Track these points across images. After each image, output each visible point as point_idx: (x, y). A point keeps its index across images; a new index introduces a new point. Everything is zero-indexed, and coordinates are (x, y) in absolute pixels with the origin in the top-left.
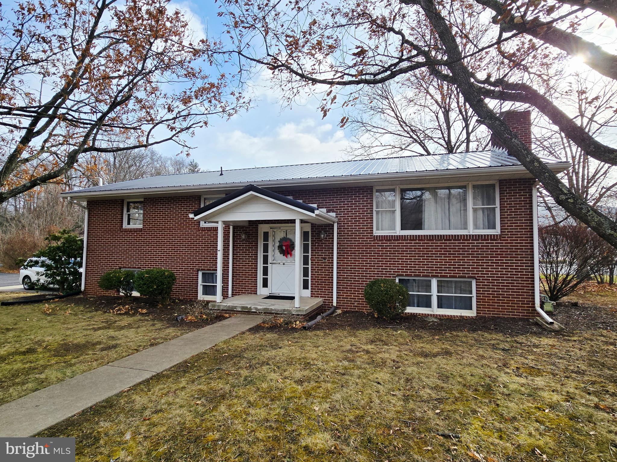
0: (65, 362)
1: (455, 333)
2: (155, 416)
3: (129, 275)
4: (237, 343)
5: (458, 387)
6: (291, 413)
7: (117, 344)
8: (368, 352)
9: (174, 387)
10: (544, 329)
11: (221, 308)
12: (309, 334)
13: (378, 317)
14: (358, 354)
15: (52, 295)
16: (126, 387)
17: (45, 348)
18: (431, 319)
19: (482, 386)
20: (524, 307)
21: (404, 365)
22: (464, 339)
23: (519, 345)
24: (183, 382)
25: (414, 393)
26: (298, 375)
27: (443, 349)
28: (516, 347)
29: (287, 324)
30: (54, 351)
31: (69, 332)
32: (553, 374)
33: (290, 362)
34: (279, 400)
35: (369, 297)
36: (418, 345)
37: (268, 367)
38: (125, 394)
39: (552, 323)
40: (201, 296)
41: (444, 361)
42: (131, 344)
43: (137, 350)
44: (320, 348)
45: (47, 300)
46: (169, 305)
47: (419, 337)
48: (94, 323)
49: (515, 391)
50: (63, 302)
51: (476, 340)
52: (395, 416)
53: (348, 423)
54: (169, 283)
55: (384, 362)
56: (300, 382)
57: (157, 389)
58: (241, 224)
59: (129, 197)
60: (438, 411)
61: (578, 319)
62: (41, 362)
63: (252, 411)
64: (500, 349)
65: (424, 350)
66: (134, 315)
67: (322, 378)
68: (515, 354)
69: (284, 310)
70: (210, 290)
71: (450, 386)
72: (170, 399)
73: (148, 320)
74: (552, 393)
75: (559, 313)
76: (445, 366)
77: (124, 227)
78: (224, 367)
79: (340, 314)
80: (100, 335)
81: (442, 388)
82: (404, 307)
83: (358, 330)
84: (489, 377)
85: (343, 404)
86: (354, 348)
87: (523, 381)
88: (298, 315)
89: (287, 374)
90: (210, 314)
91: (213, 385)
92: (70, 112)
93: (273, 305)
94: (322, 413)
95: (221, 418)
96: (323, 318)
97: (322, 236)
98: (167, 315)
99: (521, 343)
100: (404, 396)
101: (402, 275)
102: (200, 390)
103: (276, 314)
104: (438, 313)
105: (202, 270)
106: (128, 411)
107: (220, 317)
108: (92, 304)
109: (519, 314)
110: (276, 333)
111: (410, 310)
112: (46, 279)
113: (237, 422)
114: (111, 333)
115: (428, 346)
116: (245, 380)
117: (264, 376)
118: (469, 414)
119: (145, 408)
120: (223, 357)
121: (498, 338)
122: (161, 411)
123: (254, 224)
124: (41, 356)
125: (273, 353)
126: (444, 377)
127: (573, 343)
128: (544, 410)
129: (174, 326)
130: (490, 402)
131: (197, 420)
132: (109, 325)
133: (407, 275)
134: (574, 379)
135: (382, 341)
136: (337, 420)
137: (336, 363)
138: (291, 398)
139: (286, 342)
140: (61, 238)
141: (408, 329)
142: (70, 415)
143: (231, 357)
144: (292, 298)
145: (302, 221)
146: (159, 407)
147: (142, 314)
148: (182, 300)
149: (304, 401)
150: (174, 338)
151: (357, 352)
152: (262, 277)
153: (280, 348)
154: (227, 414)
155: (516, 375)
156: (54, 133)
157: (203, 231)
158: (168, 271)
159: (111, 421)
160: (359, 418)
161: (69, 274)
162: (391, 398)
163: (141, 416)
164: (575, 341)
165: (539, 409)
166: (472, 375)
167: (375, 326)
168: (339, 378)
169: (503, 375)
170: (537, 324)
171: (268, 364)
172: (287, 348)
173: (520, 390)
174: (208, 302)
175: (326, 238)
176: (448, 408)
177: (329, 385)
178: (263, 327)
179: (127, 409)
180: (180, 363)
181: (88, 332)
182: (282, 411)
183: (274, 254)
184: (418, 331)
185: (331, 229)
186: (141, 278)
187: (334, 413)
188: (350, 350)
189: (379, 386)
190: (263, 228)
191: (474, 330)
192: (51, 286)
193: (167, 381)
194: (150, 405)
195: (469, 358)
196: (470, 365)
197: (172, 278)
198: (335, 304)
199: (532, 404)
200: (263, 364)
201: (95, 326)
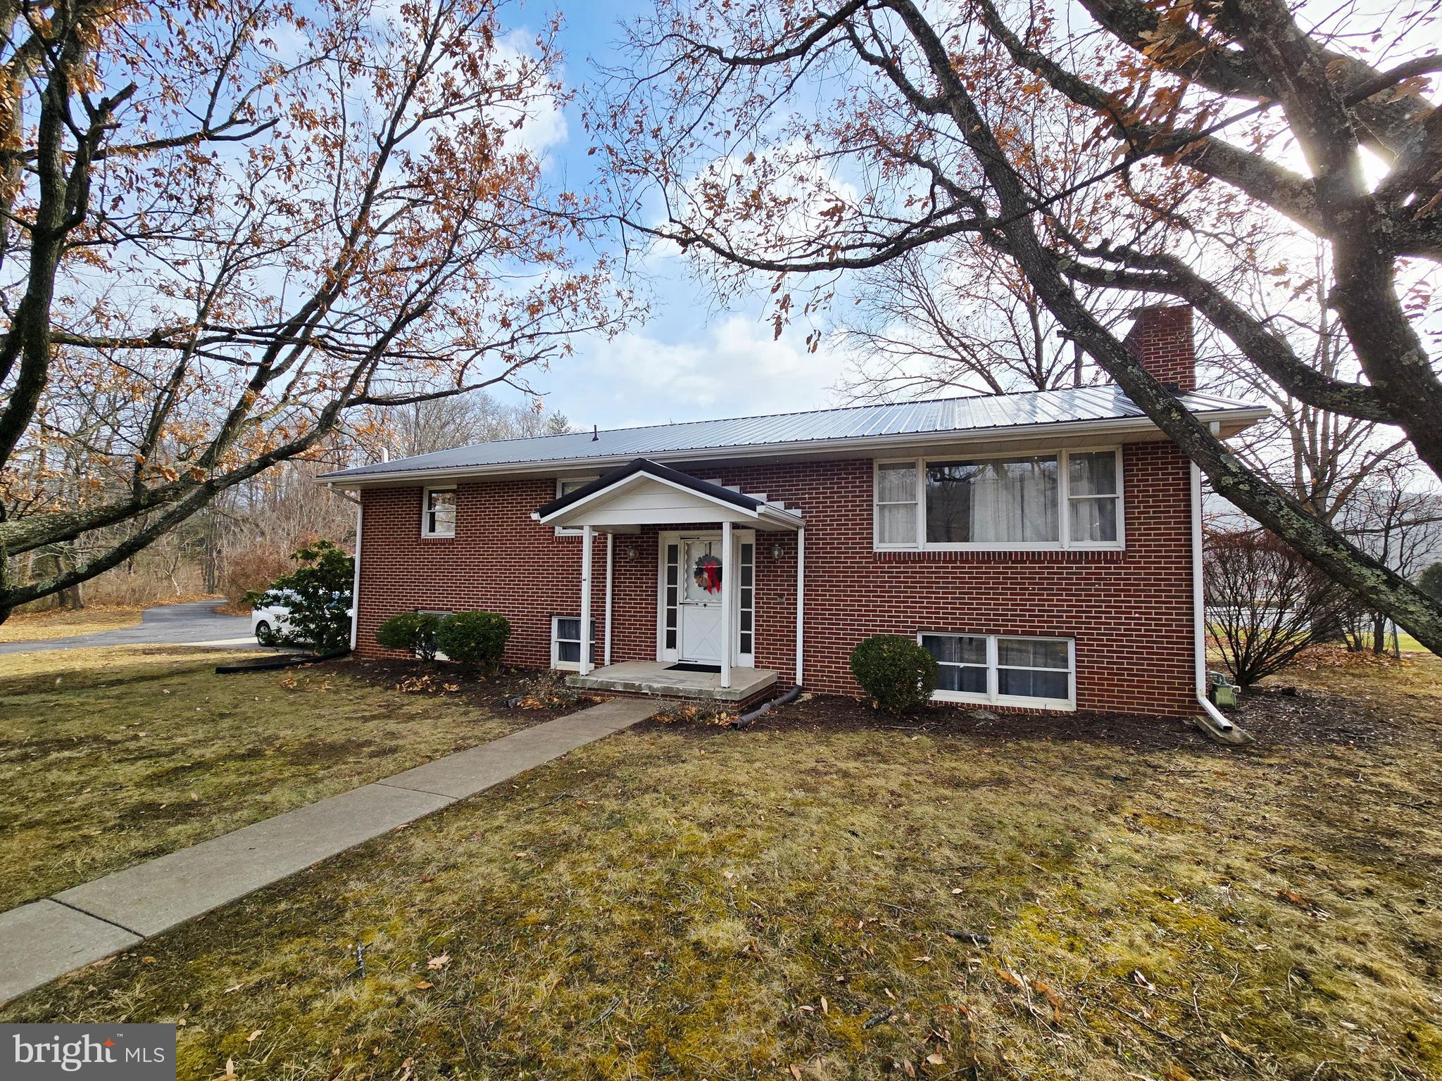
0: (307, 776)
1: (1025, 744)
2: (444, 875)
3: (429, 623)
4: (608, 750)
5: (1009, 848)
6: (682, 882)
7: (397, 746)
8: (845, 774)
9: (483, 825)
10: (1212, 740)
11: (588, 685)
12: (742, 737)
13: (879, 709)
14: (827, 778)
15: (301, 656)
16: (400, 823)
17: (279, 749)
18: (983, 715)
19: (1056, 847)
20: (1174, 695)
21: (911, 801)
22: (1041, 756)
23: (1150, 771)
24: (501, 818)
25: (919, 855)
26: (706, 812)
27: (994, 773)
28: (1145, 775)
29: (703, 717)
30: (293, 755)
31: (320, 723)
32: (1205, 829)
33: (696, 788)
34: (664, 858)
35: (860, 670)
36: (947, 765)
37: (655, 795)
38: (400, 834)
39: (1228, 729)
40: (557, 664)
41: (992, 796)
42: (422, 746)
43: (431, 758)
44: (757, 765)
45: (293, 665)
46: (498, 678)
47: (953, 749)
48: (365, 707)
49: (1121, 860)
50: (318, 668)
51: (1065, 758)
52: (873, 897)
53: (783, 905)
54: (498, 637)
55: (873, 795)
56: (707, 826)
57: (453, 829)
58: (629, 531)
59: (433, 482)
60: (957, 891)
61: (1288, 723)
62: (268, 774)
63: (612, 875)
64: (1108, 777)
65: (957, 773)
66: (435, 694)
67: (749, 821)
68: (1138, 787)
69: (701, 692)
70: (570, 652)
71: (992, 845)
72: (473, 847)
73: (457, 705)
74: (1195, 867)
75: (1251, 708)
76: (990, 807)
77: (423, 536)
78: (576, 793)
79: (808, 701)
80: (372, 730)
81: (977, 847)
82: (928, 688)
83: (836, 732)
84: (1074, 831)
85: (779, 870)
86: (820, 767)
87: (1142, 840)
88: (726, 701)
89: (687, 810)
90: (566, 695)
91: (551, 824)
92: (332, 334)
93: (682, 681)
94: (738, 884)
95: (556, 884)
96: (773, 708)
97: (776, 553)
98: (493, 696)
99: (1155, 767)
100: (899, 859)
101: (929, 629)
102: (529, 833)
103: (687, 698)
104: (999, 703)
105: (558, 614)
106: (400, 865)
107: (584, 702)
108: (366, 673)
109: (1161, 709)
110: (680, 734)
111: (939, 696)
112: (292, 627)
113: (582, 893)
114: (392, 725)
115: (966, 767)
116: (611, 817)
117: (644, 813)
118: (1017, 900)
119: (427, 861)
120: (578, 775)
121: (1110, 754)
122: (454, 866)
123: (651, 532)
124: (269, 763)
125: (670, 769)
126: (984, 827)
127: (1266, 771)
128: (1172, 900)
129: (501, 715)
130: (1065, 878)
131: (514, 887)
132: (390, 712)
133: (937, 629)
134: (1250, 842)
135: (879, 754)
136: (763, 898)
137: (782, 792)
138: (686, 853)
139: (696, 752)
140: (317, 555)
141: (935, 732)
142: (302, 867)
143: (591, 776)
144: (717, 669)
145: (735, 526)
146: (452, 860)
147: (450, 694)
148: (521, 670)
149: (708, 860)
150: (498, 737)
151: (826, 774)
152: (665, 628)
153: (683, 762)
154: (567, 878)
155: (1129, 829)
156: (304, 371)
157: (559, 543)
158: (497, 616)
159: (369, 881)
160: (804, 896)
161: (331, 620)
162: (870, 862)
163: (420, 874)
164: (1271, 766)
165: (1161, 896)
166: (1040, 826)
167: (870, 725)
168: (782, 821)
169: (1103, 828)
170: (1197, 730)
171: (656, 791)
172: (696, 762)
173: (1130, 858)
174: (564, 673)
175: (784, 558)
176: (979, 885)
177: (760, 834)
178: (660, 722)
179: (398, 861)
180: (501, 784)
181: (354, 724)
182: (666, 878)
183: (689, 586)
184: (954, 737)
185: (792, 539)
186: (449, 628)
187: (761, 885)
188: (814, 770)
189: (854, 838)
190: (667, 539)
191: (1066, 739)
192: (301, 640)
193: (473, 815)
194: (439, 856)
195: (1041, 792)
196: (1041, 805)
197: (503, 628)
198: (799, 682)
199: (1150, 886)
200: (646, 790)
201: (367, 714)
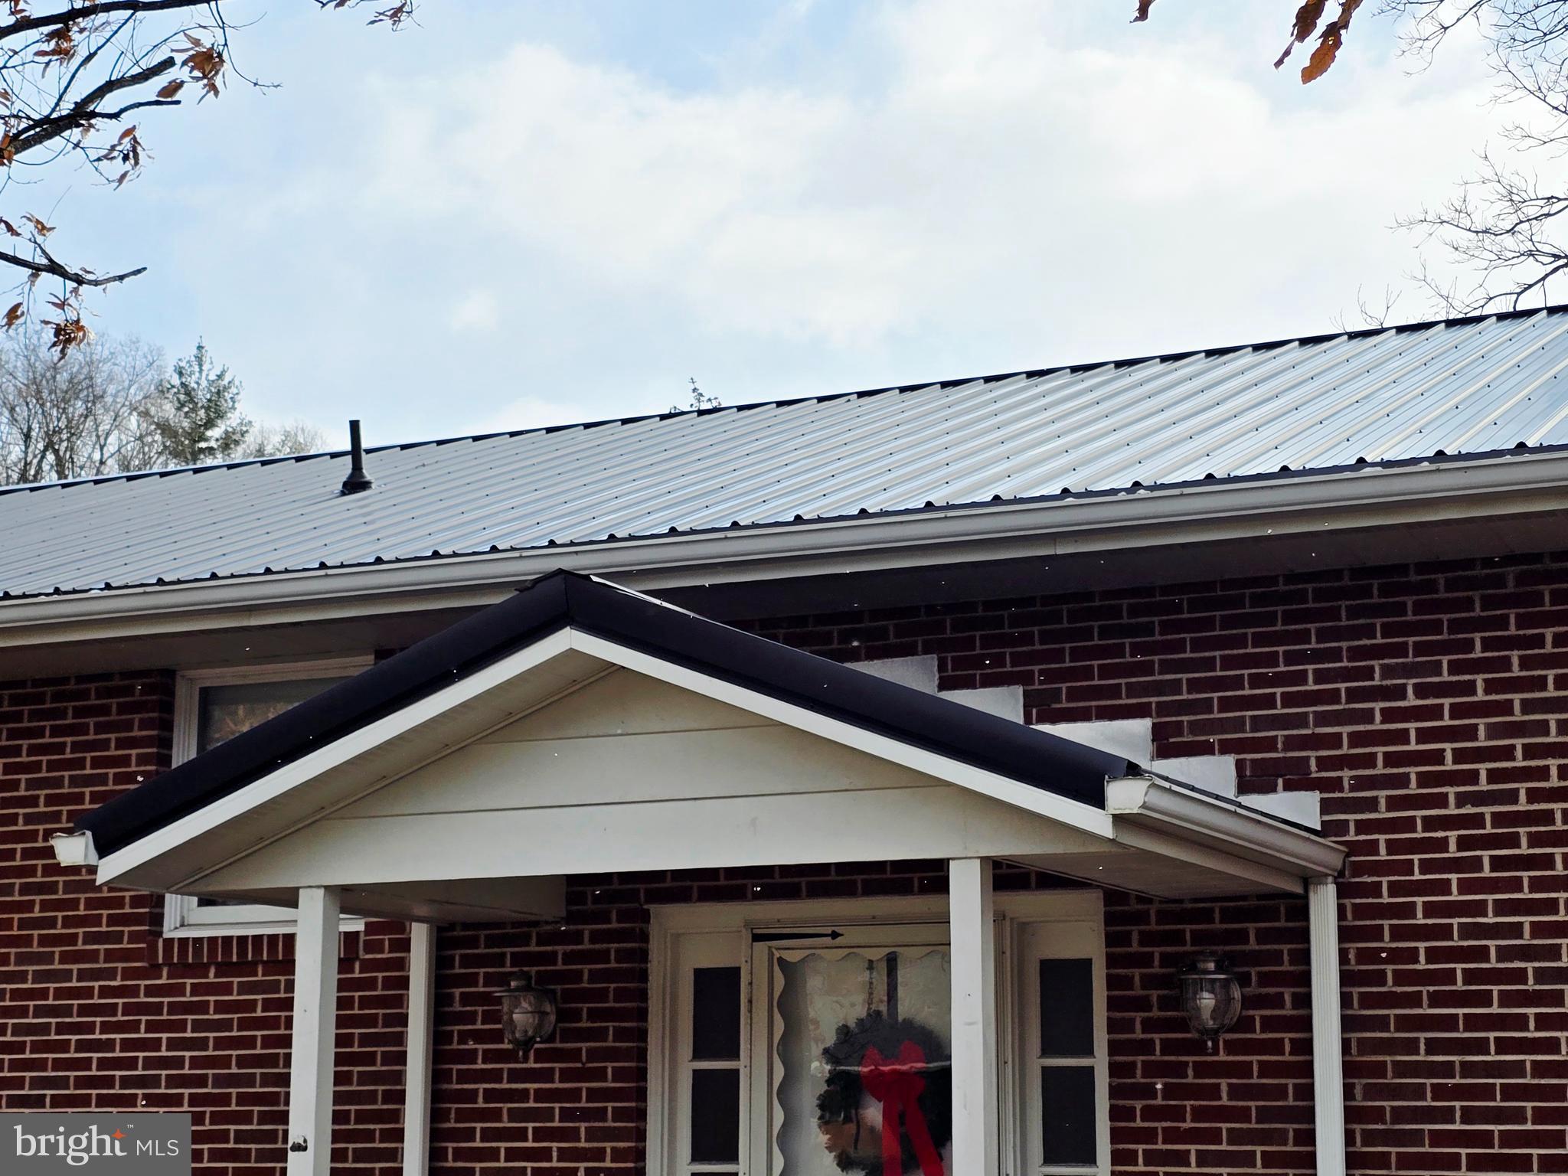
97: (1207, 1001)
157: (183, 969)
175: (1246, 1024)
185: (1280, 936)
190: (691, 939)
